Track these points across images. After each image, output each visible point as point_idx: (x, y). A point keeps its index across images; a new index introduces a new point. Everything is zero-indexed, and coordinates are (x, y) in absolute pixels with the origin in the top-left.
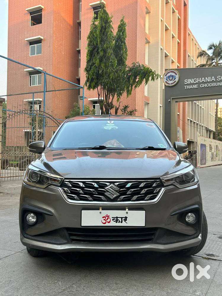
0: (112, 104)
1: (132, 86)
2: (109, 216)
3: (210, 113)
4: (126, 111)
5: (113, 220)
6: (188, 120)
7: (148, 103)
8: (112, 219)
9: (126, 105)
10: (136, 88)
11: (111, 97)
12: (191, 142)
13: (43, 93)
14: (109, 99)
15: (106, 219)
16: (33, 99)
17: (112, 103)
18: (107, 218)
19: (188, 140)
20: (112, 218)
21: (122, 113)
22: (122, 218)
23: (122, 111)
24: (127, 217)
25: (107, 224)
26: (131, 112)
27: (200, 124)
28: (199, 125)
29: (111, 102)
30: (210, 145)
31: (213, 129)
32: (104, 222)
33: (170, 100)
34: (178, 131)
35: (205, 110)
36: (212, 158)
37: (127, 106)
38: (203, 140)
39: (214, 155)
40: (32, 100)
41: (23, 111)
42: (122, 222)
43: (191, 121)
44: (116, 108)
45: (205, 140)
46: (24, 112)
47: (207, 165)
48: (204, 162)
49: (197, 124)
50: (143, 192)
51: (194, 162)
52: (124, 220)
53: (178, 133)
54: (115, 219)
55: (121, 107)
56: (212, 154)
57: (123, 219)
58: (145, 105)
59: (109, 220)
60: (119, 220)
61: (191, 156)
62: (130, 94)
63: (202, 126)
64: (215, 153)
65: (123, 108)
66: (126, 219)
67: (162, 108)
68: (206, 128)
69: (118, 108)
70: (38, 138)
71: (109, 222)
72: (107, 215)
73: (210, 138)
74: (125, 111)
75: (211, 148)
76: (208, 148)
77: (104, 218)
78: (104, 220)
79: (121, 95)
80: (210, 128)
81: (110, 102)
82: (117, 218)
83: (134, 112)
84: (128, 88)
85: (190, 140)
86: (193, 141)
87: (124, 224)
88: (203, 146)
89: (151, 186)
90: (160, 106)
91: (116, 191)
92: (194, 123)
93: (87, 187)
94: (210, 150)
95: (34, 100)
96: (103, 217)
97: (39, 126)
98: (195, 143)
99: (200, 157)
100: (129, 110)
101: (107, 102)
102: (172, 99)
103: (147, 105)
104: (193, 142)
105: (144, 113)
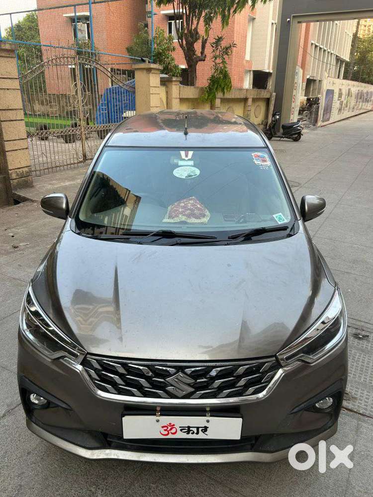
0: (197, 33)
1: (229, 10)
2: (174, 425)
3: (346, 31)
4: (219, 47)
5: (181, 430)
6: (312, 44)
7: (254, 19)
8: (179, 429)
9: (220, 36)
10: (236, 13)
11: (195, 22)
12: (312, 80)
13: (88, 5)
14: (191, 25)
15: (168, 430)
16: (75, 13)
17: (197, 31)
18: (169, 428)
19: (308, 77)
20: (180, 427)
21: (212, 50)
22: (198, 428)
23: (213, 47)
24: (208, 428)
25: (170, 436)
26: (227, 49)
27: (329, 50)
28: (327, 53)
29: (196, 29)
30: (340, 90)
31: (346, 57)
32: (166, 433)
33: (288, 19)
34: (297, 73)
35: (339, 26)
36: (340, 110)
37: (221, 38)
38: (332, 82)
39: (343, 105)
40: (73, 14)
41: (52, 60)
42: (198, 433)
43: (316, 46)
44: (203, 38)
45: (333, 83)
46: (54, 61)
47: (331, 121)
48: (328, 117)
49: (325, 51)
50: (242, 382)
51: (313, 116)
52: (202, 430)
53: (296, 77)
54: (185, 429)
55: (211, 40)
56: (340, 104)
57: (200, 429)
58: (249, 21)
59: (173, 431)
60: (191, 430)
61: (311, 106)
62: (227, 24)
63: (331, 54)
64: (345, 102)
65: (214, 41)
66: (205, 429)
67: (275, 26)
68: (337, 56)
69: (206, 40)
70: (82, 104)
71: (174, 433)
72: (170, 424)
73: (338, 77)
74: (217, 46)
75: (340, 95)
76: (336, 96)
77: (165, 428)
78: (165, 430)
79: (212, 22)
80: (342, 57)
81: (193, 28)
82: (189, 427)
83: (232, 47)
84: (224, 11)
85: (310, 78)
86: (315, 79)
87: (201, 436)
88: (330, 93)
89: (257, 371)
90: (273, 24)
91: (189, 385)
92: (320, 48)
93: (130, 373)
94: (339, 97)
95: (78, 14)
96: (163, 427)
97: (81, 84)
98: (318, 81)
99: (322, 111)
100: (224, 44)
101: (188, 30)
102: (294, 17)
103: (251, 22)
104: (314, 81)
105: (246, 36)
